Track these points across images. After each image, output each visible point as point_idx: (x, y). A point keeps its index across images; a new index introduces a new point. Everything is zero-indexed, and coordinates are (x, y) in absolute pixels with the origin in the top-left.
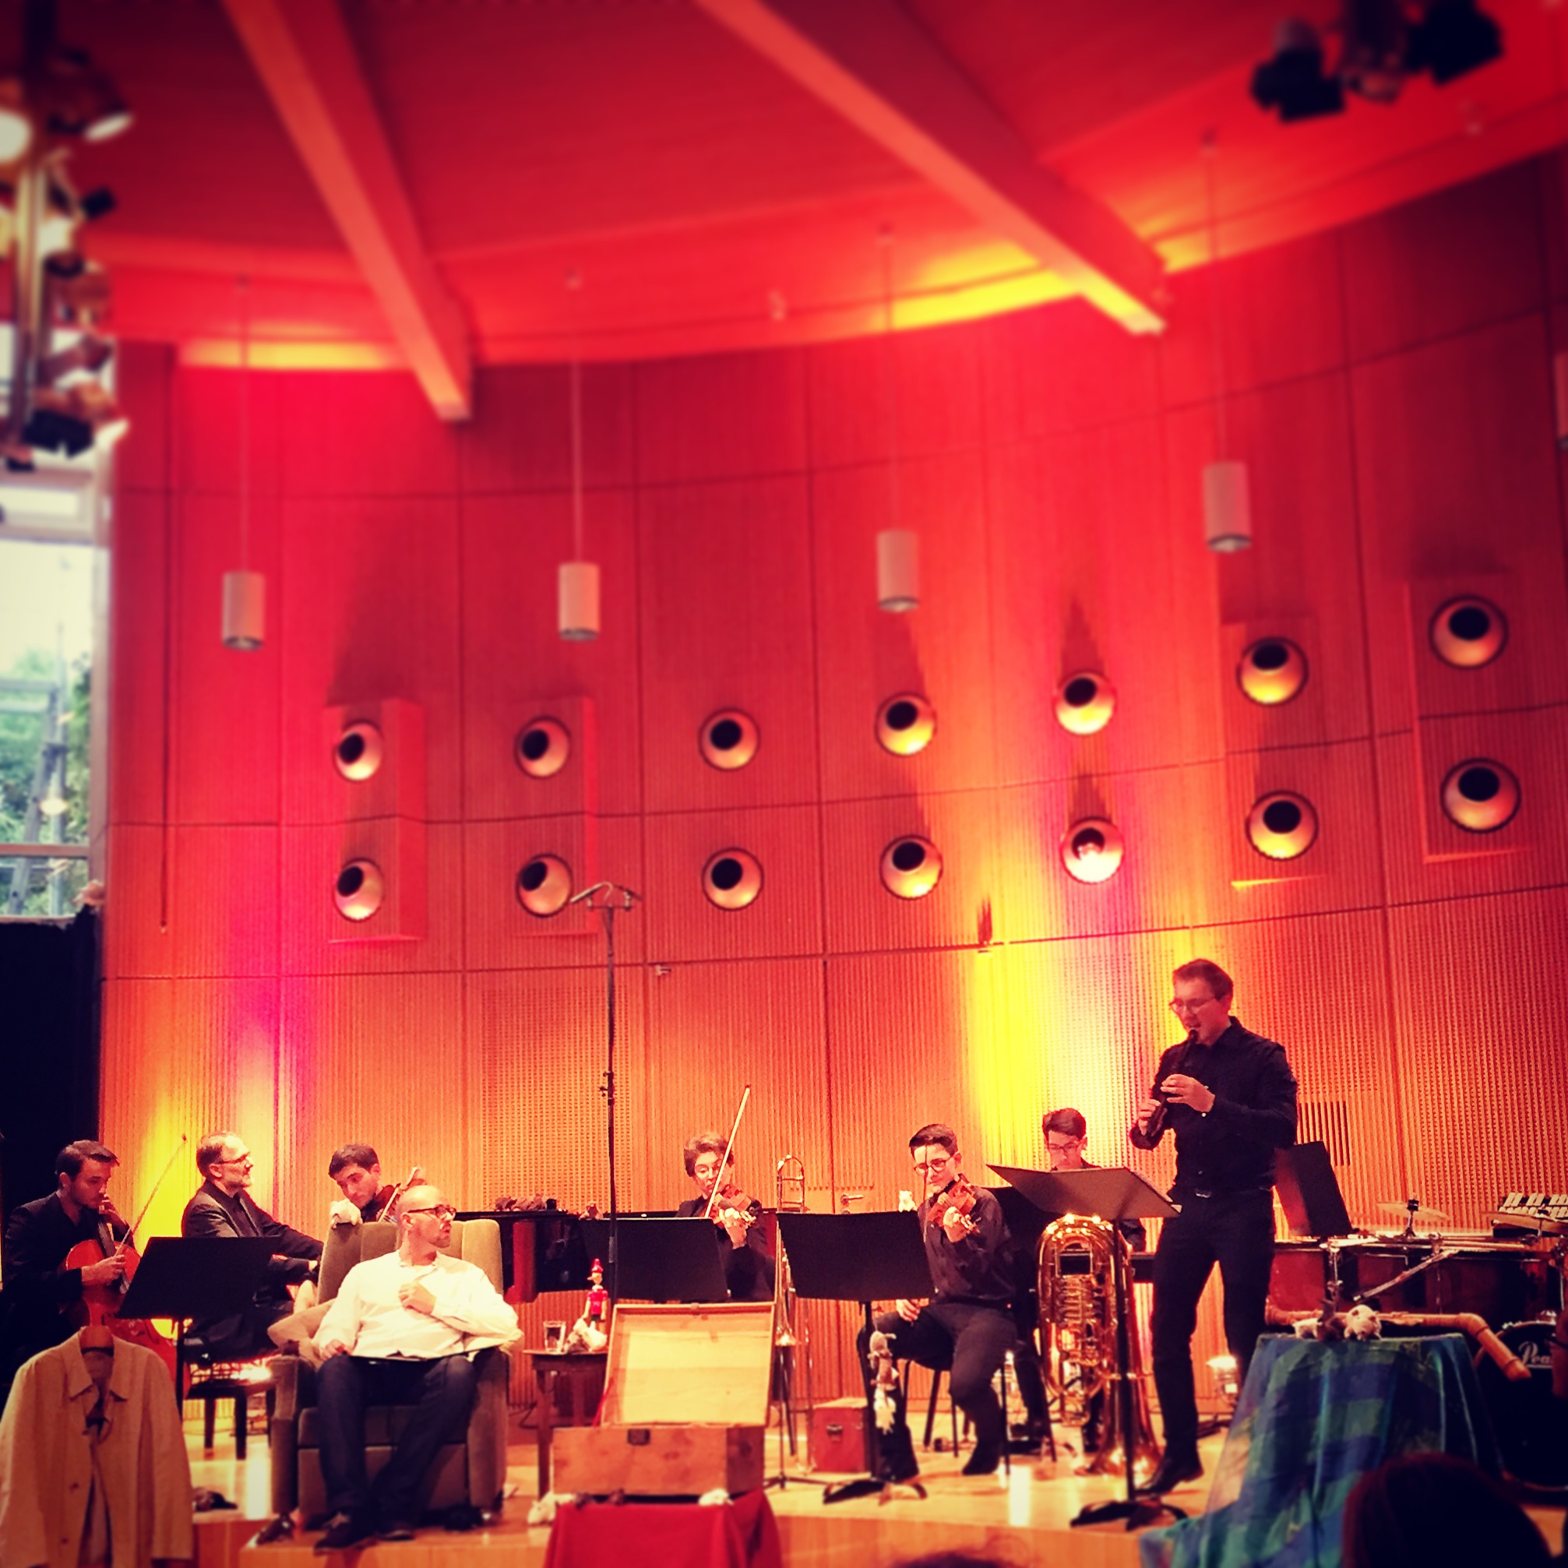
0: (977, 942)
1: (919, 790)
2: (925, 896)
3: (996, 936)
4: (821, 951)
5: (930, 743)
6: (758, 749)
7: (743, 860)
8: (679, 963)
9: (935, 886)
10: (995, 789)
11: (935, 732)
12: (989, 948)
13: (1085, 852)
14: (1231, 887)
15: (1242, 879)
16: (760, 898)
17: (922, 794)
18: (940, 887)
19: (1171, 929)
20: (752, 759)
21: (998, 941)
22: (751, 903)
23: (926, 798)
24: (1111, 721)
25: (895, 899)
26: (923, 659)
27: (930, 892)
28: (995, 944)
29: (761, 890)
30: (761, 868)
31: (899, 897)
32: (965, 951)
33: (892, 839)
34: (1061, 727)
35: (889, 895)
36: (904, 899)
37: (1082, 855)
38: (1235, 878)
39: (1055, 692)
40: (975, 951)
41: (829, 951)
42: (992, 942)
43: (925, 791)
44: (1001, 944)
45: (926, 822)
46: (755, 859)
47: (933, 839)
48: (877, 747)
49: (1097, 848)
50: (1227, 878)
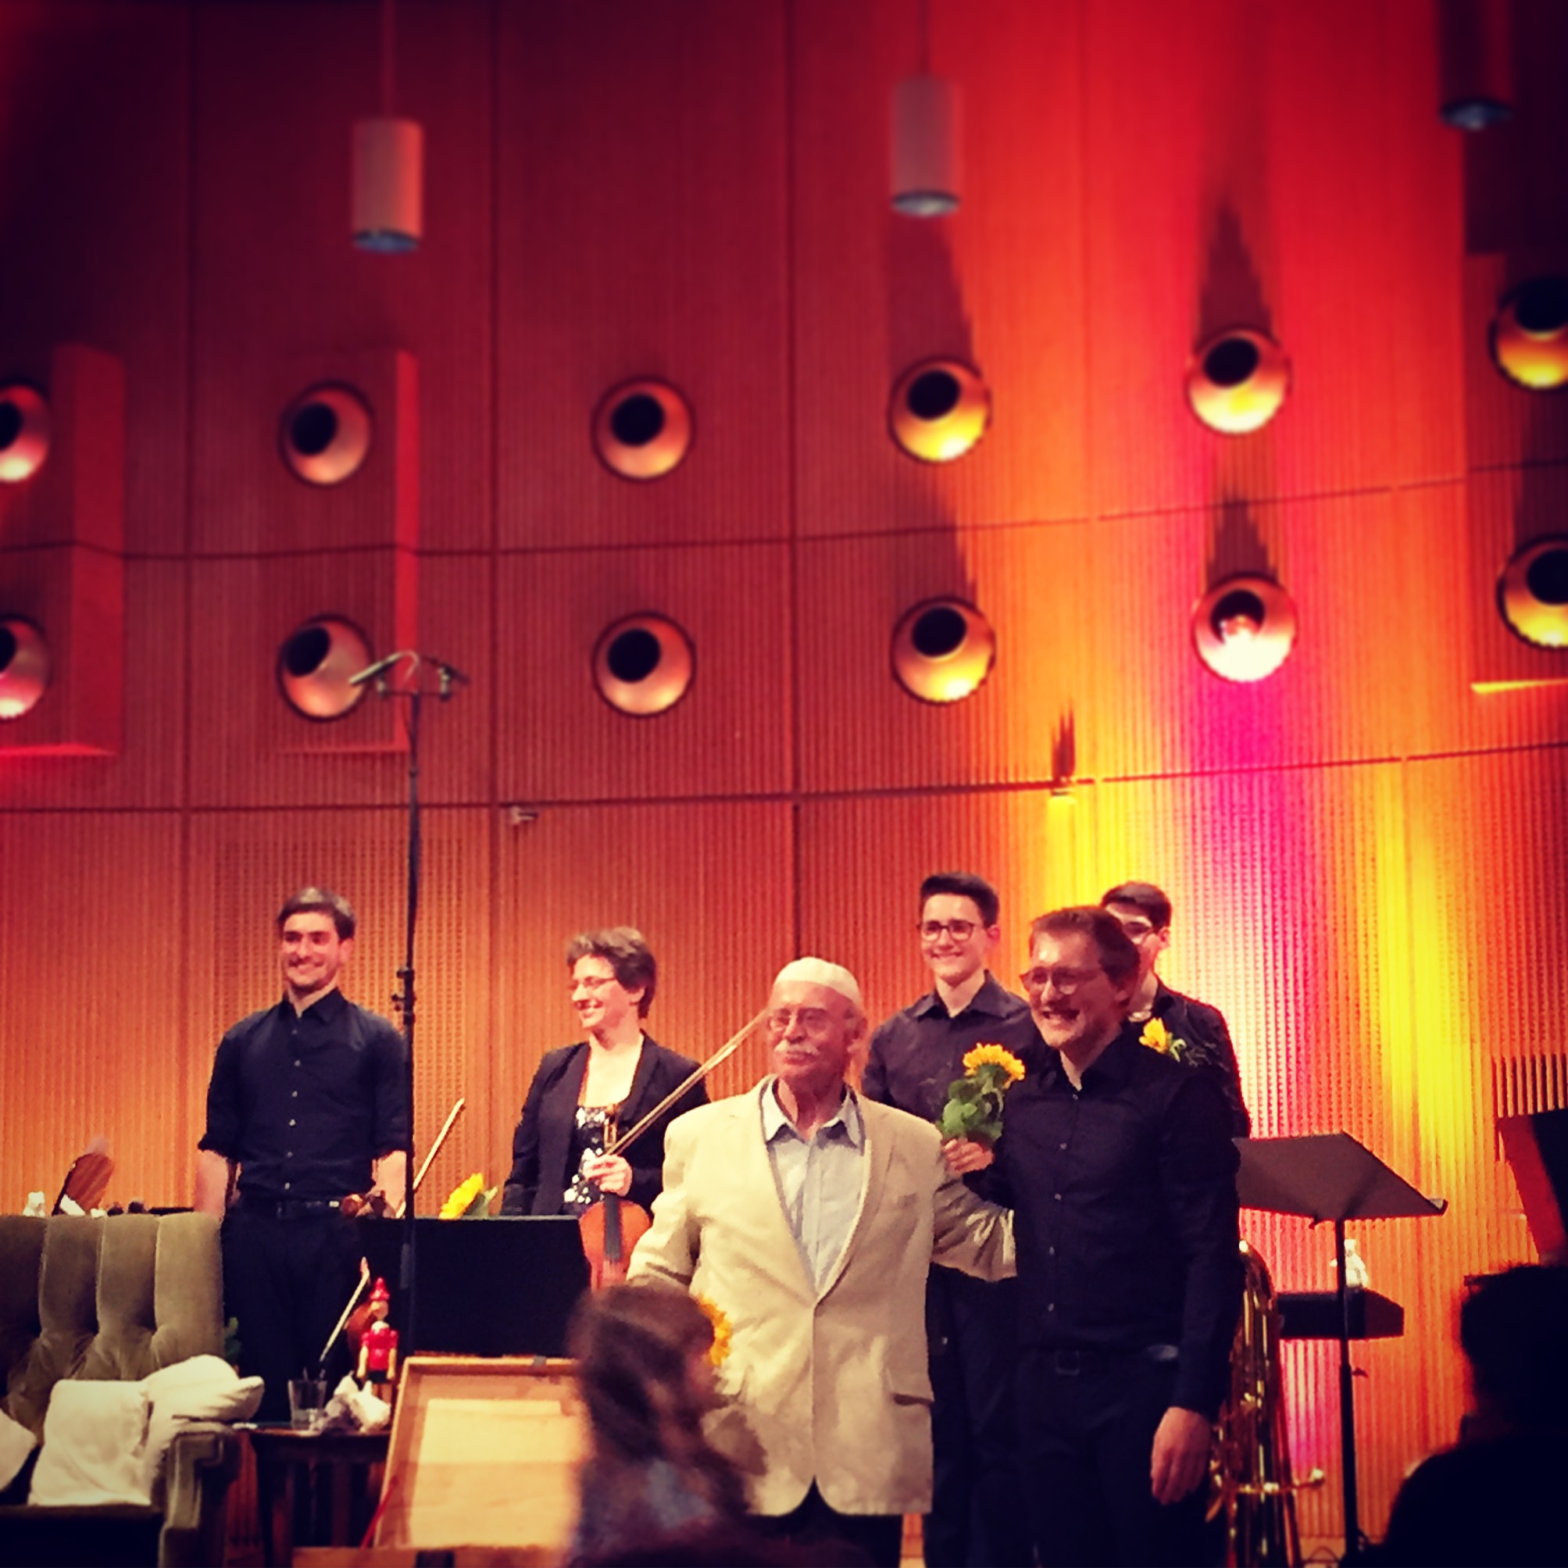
0: (1049, 778)
1: (959, 522)
2: (964, 700)
3: (1081, 771)
4: (788, 787)
5: (979, 442)
6: (691, 448)
7: (662, 633)
8: (550, 804)
9: (983, 682)
10: (1086, 521)
11: (988, 423)
12: (1069, 789)
13: (1232, 631)
14: (1470, 692)
15: (1488, 679)
16: (690, 699)
17: (964, 528)
18: (991, 682)
19: (1371, 761)
20: (682, 464)
21: (1084, 776)
22: (673, 707)
23: (969, 534)
24: (1281, 411)
25: (914, 703)
26: (971, 303)
27: (974, 693)
28: (1081, 782)
29: (690, 686)
30: (691, 646)
31: (921, 700)
32: (1029, 793)
33: (912, 602)
34: (1198, 420)
35: (905, 698)
36: (931, 703)
37: (1225, 635)
38: (1479, 678)
39: (1190, 362)
40: (1047, 792)
41: (804, 789)
42: (1074, 778)
43: (969, 523)
44: (1089, 781)
45: (970, 576)
46: (682, 632)
47: (981, 605)
48: (892, 448)
49: (1252, 624)
50: (1464, 676)
